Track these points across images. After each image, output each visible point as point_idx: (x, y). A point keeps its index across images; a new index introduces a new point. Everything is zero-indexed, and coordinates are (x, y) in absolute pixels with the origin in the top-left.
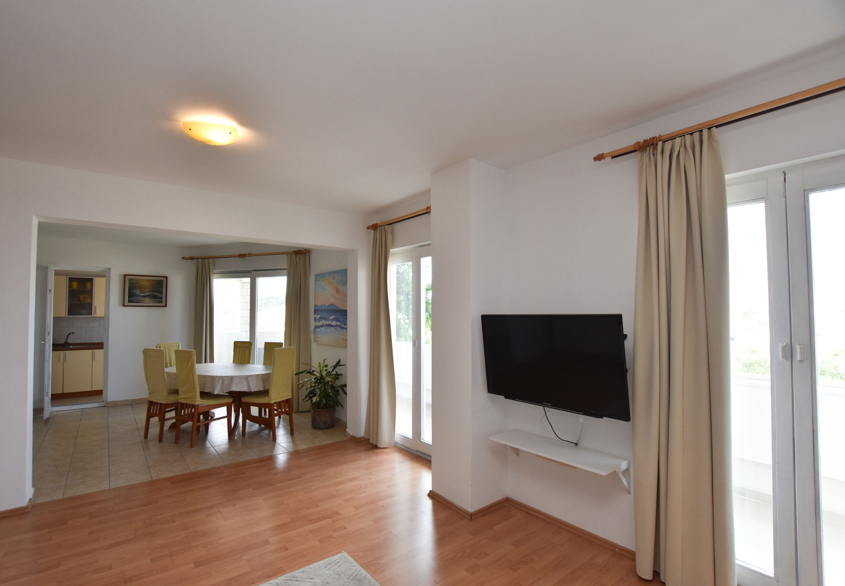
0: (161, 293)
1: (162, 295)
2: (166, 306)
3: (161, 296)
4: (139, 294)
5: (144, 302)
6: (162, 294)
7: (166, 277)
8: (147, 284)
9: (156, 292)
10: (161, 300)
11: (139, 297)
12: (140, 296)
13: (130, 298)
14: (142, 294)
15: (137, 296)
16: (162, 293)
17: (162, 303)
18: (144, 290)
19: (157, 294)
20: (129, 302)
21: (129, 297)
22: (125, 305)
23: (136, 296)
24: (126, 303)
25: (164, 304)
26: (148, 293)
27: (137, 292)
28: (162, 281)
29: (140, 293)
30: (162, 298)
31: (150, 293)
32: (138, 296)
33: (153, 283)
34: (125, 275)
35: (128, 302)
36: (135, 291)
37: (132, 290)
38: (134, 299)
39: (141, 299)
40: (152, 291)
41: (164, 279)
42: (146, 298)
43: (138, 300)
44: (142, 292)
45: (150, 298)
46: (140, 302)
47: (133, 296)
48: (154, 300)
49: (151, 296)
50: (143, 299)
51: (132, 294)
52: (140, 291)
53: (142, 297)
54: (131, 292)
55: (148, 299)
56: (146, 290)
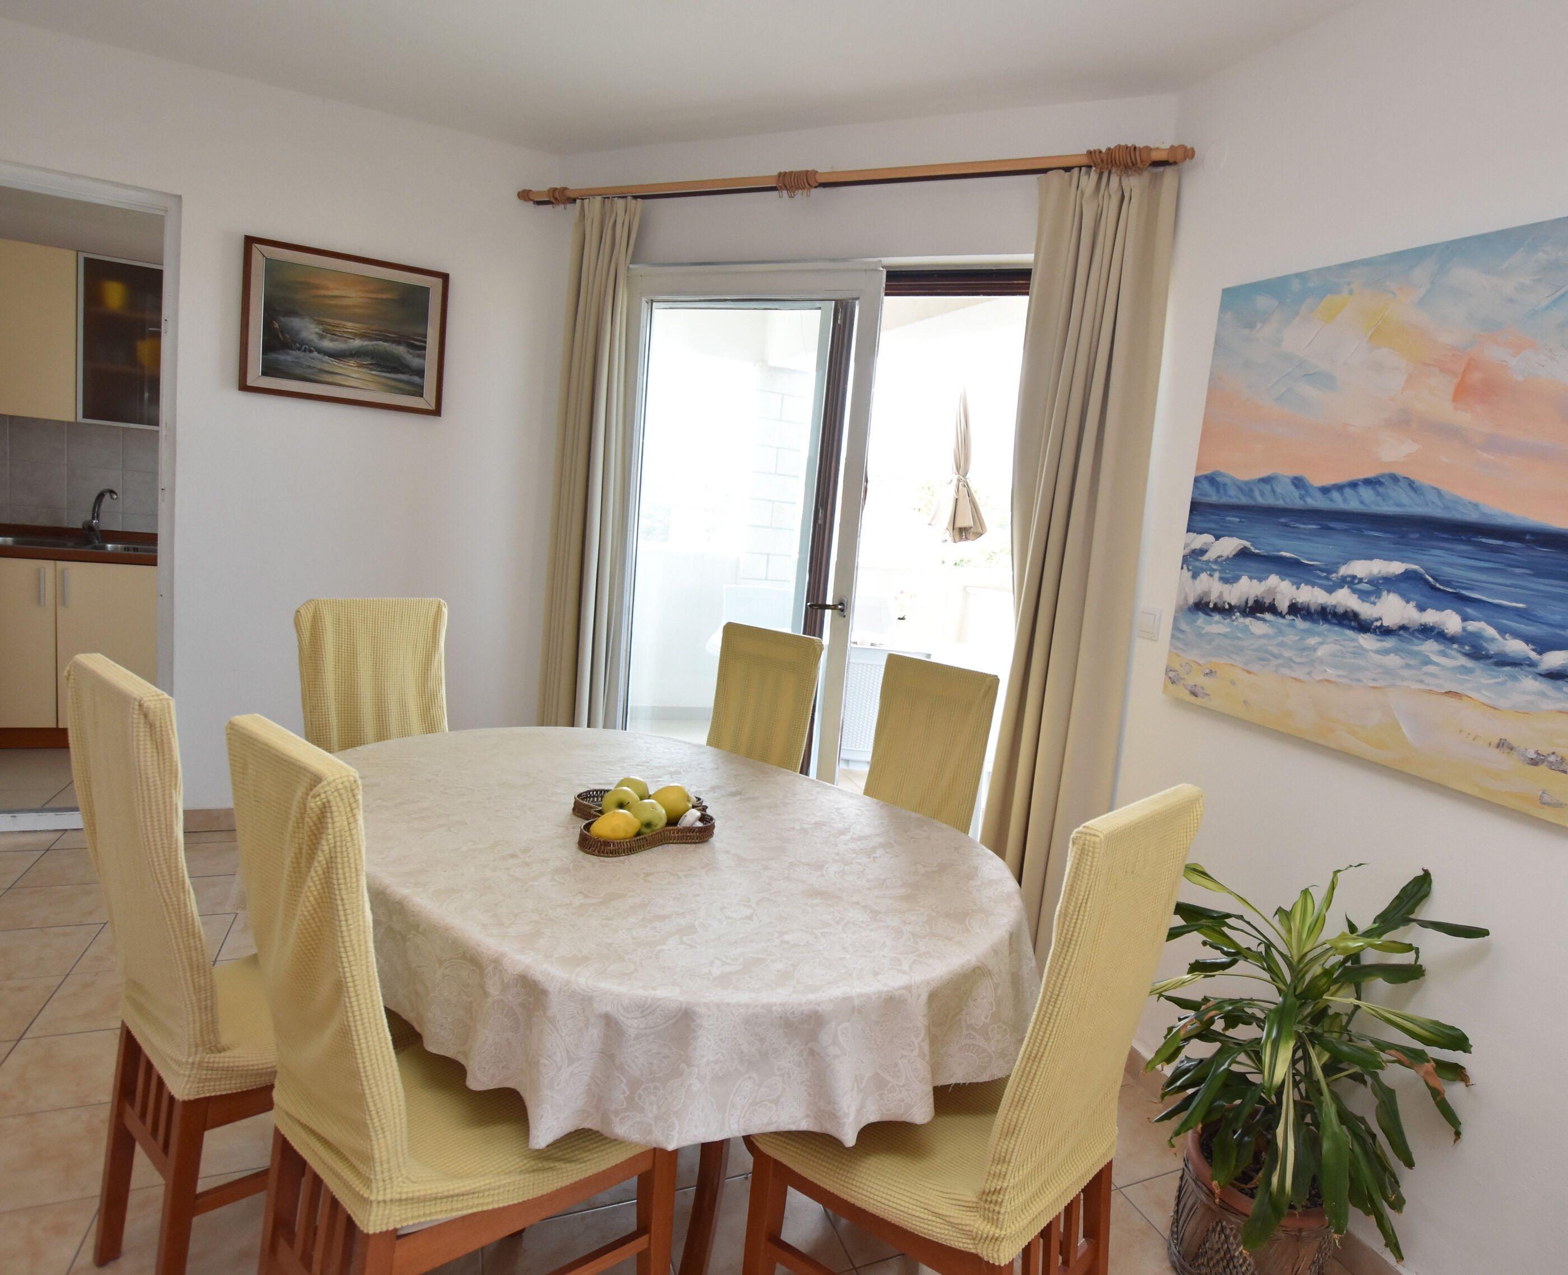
0: (419, 347)
1: (423, 357)
2: (437, 412)
3: (415, 362)
4: (314, 338)
5: (337, 379)
6: (423, 352)
7: (445, 277)
8: (353, 297)
9: (398, 342)
10: (416, 379)
11: (315, 354)
12: (320, 351)
13: (274, 356)
14: (327, 344)
15: (307, 347)
16: (424, 348)
18: (337, 322)
19: (401, 350)
20: (269, 370)
21: (267, 348)
22: (249, 383)
23: (299, 349)
24: (255, 376)
25: (427, 401)
26: (357, 343)
27: (309, 330)
28: (425, 291)
29: (321, 337)
30: (420, 373)
32: (311, 351)
33: (384, 296)
34: (250, 241)
35: (264, 373)
36: (296, 323)
37: (282, 319)
38: (289, 358)
39: (327, 363)
40: (379, 335)
41: (434, 285)
42: (352, 363)
43: (309, 367)
44: (329, 332)
45: (370, 364)
46: (317, 378)
47: (286, 346)
48: (384, 374)
49: (372, 358)
50: (334, 365)
51: (283, 335)
52: (321, 327)
53: (327, 357)
54: (277, 325)
55: (356, 369)
56: (350, 324)
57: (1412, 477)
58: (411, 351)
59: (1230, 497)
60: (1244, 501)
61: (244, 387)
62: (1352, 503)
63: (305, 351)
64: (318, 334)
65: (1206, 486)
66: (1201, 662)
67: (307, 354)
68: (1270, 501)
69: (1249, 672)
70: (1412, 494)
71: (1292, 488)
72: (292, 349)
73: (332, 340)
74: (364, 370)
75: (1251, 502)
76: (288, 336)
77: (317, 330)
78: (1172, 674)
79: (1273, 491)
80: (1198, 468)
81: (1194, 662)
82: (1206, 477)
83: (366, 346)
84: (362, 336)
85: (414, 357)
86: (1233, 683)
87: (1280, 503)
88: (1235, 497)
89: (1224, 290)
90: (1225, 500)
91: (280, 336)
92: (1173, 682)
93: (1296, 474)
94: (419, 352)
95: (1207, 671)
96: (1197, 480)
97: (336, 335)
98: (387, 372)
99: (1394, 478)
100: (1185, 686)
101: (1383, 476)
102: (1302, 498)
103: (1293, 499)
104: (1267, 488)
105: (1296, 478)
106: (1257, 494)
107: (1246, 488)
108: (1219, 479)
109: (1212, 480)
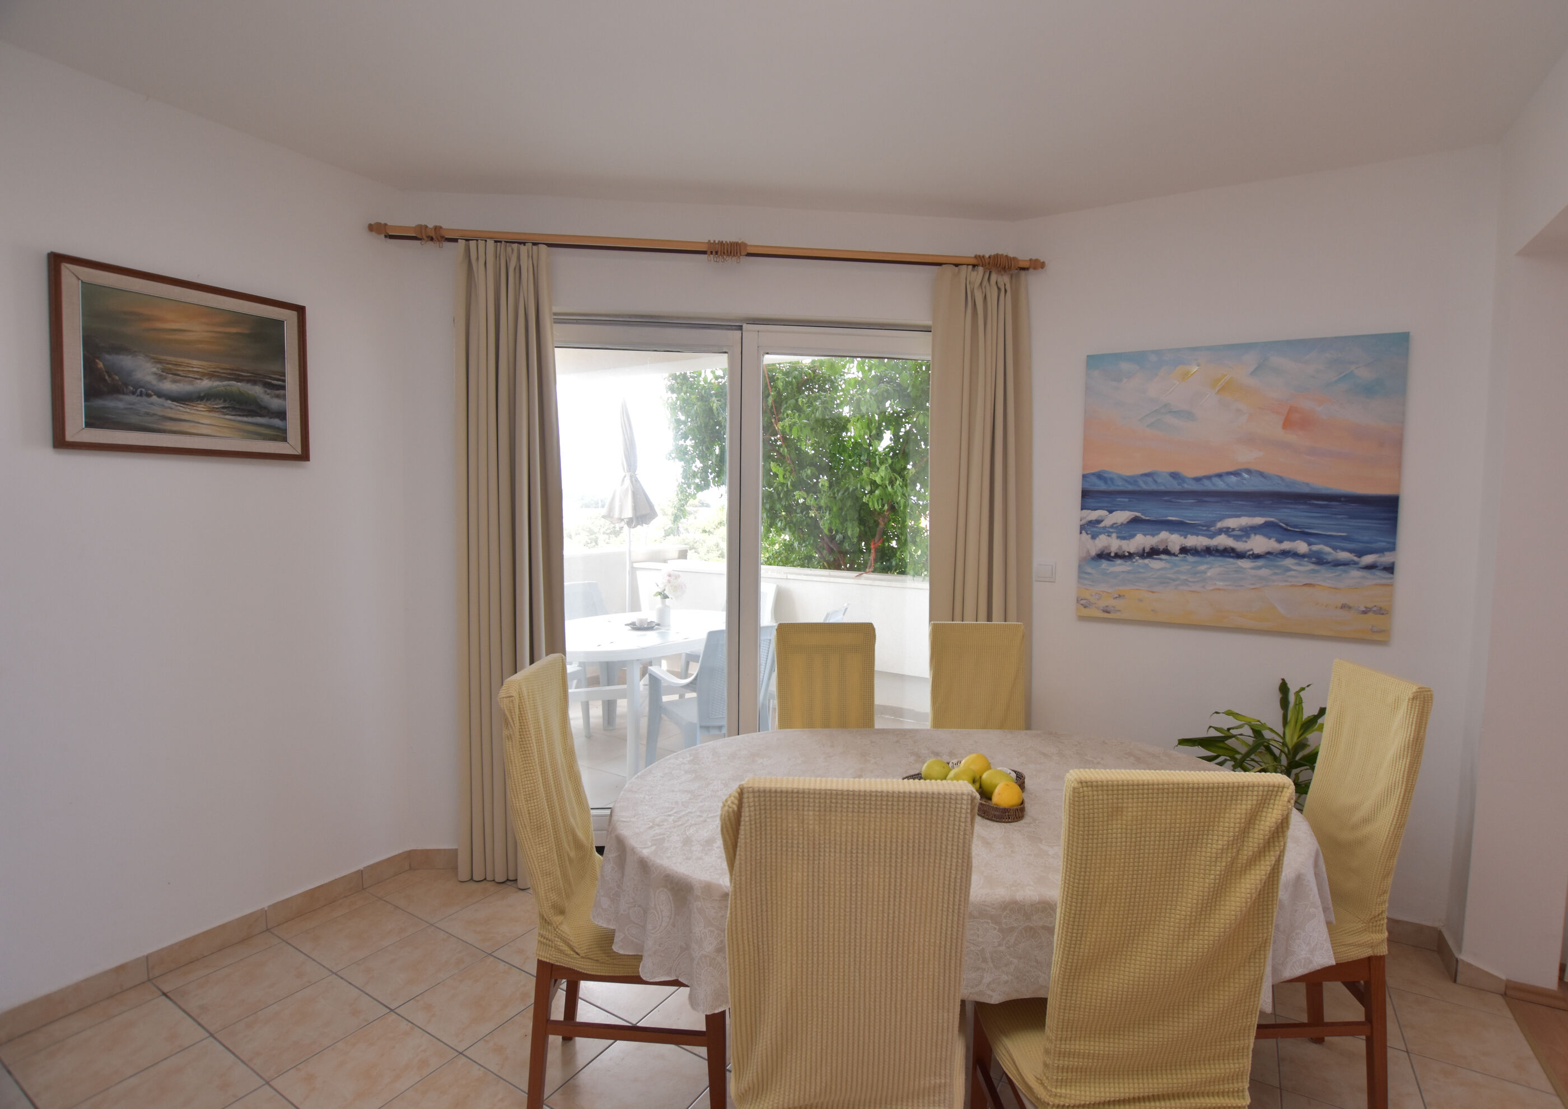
0: (278, 387)
1: (284, 397)
2: (304, 456)
3: (274, 403)
4: (151, 379)
6: (281, 392)
7: (300, 310)
8: (197, 331)
9: (254, 382)
10: (277, 422)
11: (155, 398)
12: (160, 395)
13: (99, 403)
14: (168, 386)
15: (143, 391)
16: (283, 388)
17: (284, 439)
18: (180, 360)
19: (257, 391)
20: (93, 421)
21: (89, 392)
22: (69, 438)
23: (133, 393)
24: (76, 428)
25: (292, 445)
26: (206, 384)
28: (279, 324)
29: (161, 378)
30: (282, 415)
31: (216, 383)
32: (149, 396)
33: (233, 330)
34: (56, 261)
35: (88, 425)
36: (126, 361)
37: (108, 357)
38: (121, 405)
39: (171, 408)
40: (230, 374)
41: (289, 317)
42: (201, 406)
43: (147, 414)
44: (169, 371)
45: (223, 408)
46: (160, 427)
47: (116, 390)
48: (239, 418)
49: (225, 401)
50: (179, 410)
51: (110, 376)
52: (159, 366)
53: (169, 402)
54: (101, 365)
55: (207, 414)
56: (195, 362)
57: (1261, 470)
58: (269, 391)
59: (1118, 486)
60: (1130, 488)
61: (60, 442)
62: (1220, 485)
63: (141, 395)
64: (156, 374)
65: (1095, 480)
66: (1110, 591)
67: (144, 398)
68: (1154, 487)
69: (1153, 592)
70: (1263, 479)
71: (1171, 479)
72: (124, 393)
73: (174, 381)
74: (216, 415)
75: (1136, 488)
76: (117, 378)
77: (154, 370)
78: (1082, 602)
79: (1155, 482)
80: (1084, 468)
81: (1104, 592)
82: (1093, 474)
83: (218, 386)
84: (211, 376)
85: (272, 397)
86: (1141, 600)
87: (1162, 488)
88: (1121, 486)
89: (1088, 356)
90: (1112, 488)
91: (107, 377)
92: (1085, 607)
93: (1172, 470)
94: (278, 392)
95: (1116, 596)
96: (1084, 477)
97: (178, 375)
98: (240, 415)
99: (1249, 471)
100: (1098, 608)
101: (1241, 470)
102: (1179, 484)
103: (1174, 486)
104: (1150, 479)
105: (1173, 473)
106: (1141, 483)
107: (1132, 480)
108: (1105, 475)
109: (1099, 476)
